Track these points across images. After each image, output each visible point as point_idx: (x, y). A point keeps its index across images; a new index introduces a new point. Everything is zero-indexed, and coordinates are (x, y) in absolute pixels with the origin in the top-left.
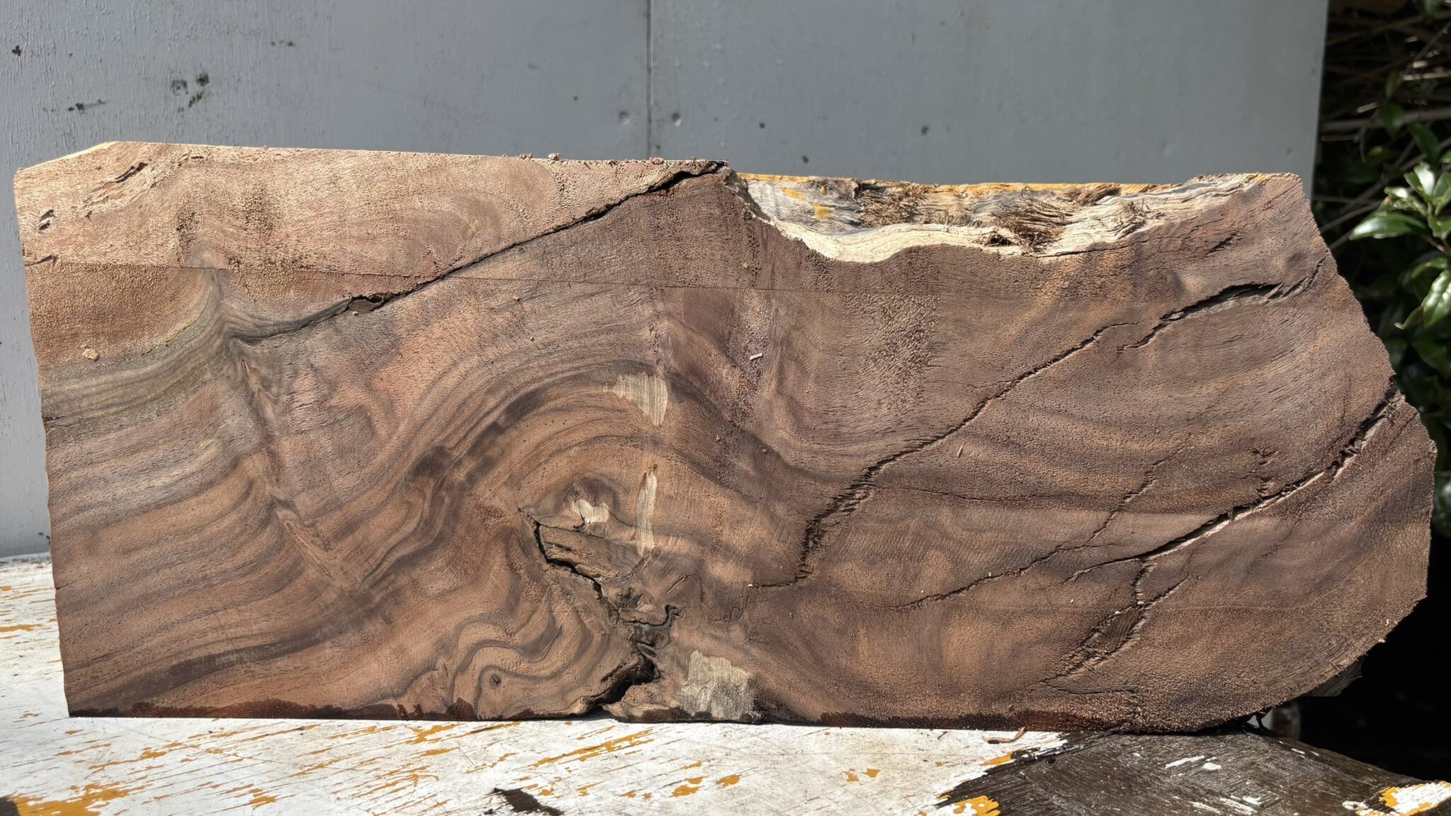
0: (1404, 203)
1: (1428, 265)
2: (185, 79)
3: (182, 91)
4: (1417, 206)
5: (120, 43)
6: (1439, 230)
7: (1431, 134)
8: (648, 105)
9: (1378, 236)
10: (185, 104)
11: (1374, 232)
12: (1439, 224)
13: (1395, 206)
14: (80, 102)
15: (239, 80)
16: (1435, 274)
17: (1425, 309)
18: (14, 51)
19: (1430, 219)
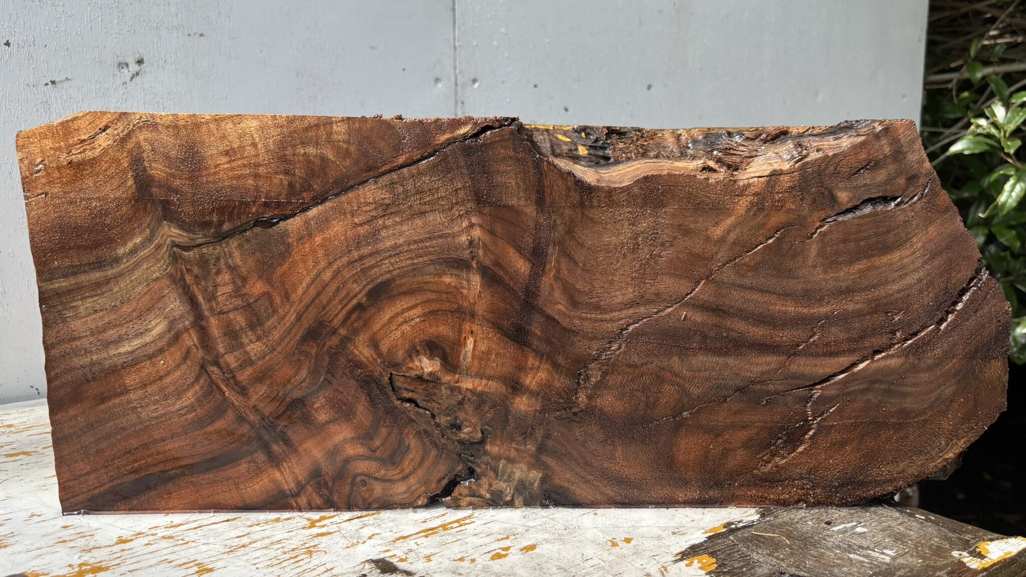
0: (984, 129)
1: (1001, 172)
2: (127, 61)
3: (125, 70)
4: (993, 131)
5: (80, 37)
6: (1009, 147)
7: (1002, 83)
8: (455, 73)
9: (966, 152)
10: (128, 78)
11: (963, 150)
12: (1009, 143)
13: (978, 131)
14: (53, 80)
15: (165, 62)
16: (1006, 178)
17: (1000, 203)
18: (5, 44)
19: (1002, 140)
